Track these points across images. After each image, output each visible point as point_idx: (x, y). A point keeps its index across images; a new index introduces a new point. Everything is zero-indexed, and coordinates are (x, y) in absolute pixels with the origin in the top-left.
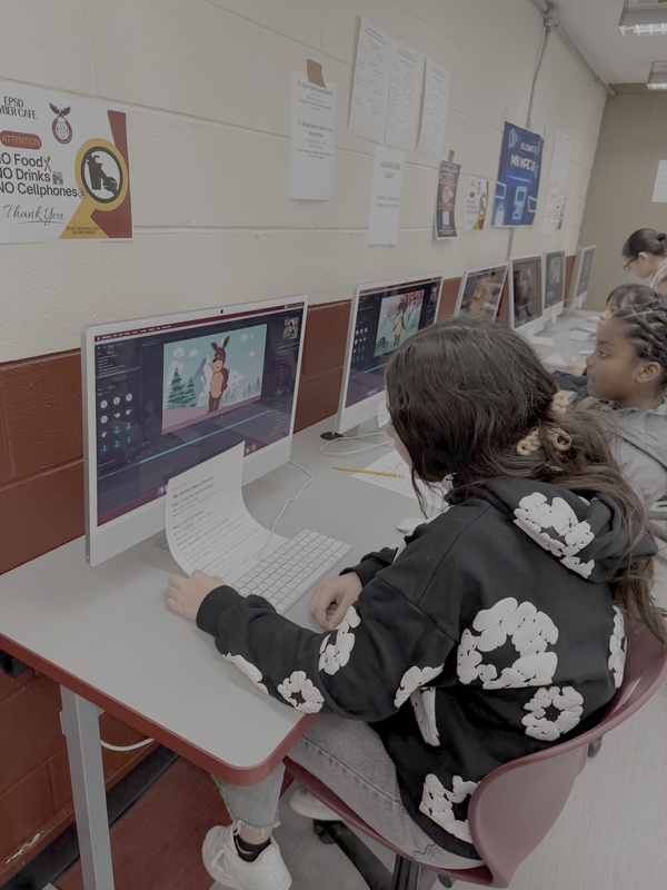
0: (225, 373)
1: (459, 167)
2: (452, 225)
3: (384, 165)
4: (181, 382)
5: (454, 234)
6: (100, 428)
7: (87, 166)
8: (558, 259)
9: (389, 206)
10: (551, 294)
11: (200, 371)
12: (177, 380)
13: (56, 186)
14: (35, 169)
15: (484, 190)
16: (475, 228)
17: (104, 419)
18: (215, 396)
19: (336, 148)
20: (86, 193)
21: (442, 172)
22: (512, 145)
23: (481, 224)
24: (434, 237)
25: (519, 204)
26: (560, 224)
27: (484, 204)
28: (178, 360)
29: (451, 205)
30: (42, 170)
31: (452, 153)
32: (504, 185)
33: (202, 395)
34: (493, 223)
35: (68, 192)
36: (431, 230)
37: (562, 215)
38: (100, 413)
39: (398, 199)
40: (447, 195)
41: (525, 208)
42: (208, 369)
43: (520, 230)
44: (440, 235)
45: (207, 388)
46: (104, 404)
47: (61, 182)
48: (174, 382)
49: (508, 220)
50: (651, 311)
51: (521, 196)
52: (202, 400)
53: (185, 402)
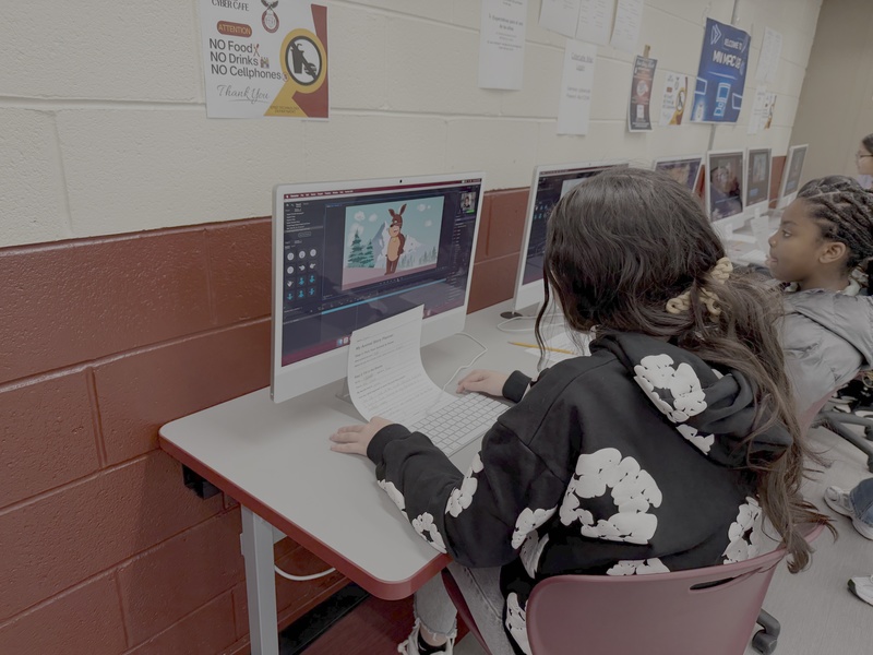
0: (402, 239)
1: (655, 62)
2: (647, 118)
3: (576, 58)
4: (361, 244)
5: (649, 127)
6: (286, 277)
7: (290, 53)
8: (764, 157)
9: (579, 97)
10: (754, 192)
11: (379, 235)
12: (357, 242)
13: (262, 69)
14: (245, 55)
15: (682, 85)
16: (672, 122)
17: (290, 270)
18: (392, 259)
19: (527, 41)
20: (289, 76)
21: (637, 66)
22: (714, 41)
23: (678, 119)
24: (627, 130)
25: (722, 101)
26: (769, 123)
27: (683, 100)
28: (360, 223)
29: (646, 99)
30: (251, 56)
31: (648, 48)
32: (706, 81)
33: (380, 257)
34: (692, 118)
35: (272, 75)
36: (624, 122)
37: (771, 114)
38: (286, 264)
39: (589, 91)
40: (642, 89)
41: (729, 104)
42: (386, 234)
43: (722, 127)
44: (633, 127)
45: (385, 251)
46: (291, 257)
47: (268, 66)
48: (354, 242)
49: (709, 116)
50: (838, 192)
51: (724, 92)
52: (380, 263)
53: (364, 262)
